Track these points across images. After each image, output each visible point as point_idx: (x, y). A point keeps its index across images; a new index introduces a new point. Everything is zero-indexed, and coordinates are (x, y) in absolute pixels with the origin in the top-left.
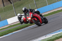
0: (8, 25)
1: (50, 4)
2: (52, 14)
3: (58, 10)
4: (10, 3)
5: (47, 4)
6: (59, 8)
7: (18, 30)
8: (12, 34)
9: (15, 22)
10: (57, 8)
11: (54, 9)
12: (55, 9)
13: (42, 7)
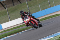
0: (2, 29)
1: (43, 9)
2: (44, 20)
3: (51, 16)
4: (4, 8)
5: (40, 10)
6: (52, 13)
7: (12, 34)
8: (6, 39)
9: (9, 27)
10: (50, 14)
11: (46, 15)
12: (48, 14)
13: (35, 12)
